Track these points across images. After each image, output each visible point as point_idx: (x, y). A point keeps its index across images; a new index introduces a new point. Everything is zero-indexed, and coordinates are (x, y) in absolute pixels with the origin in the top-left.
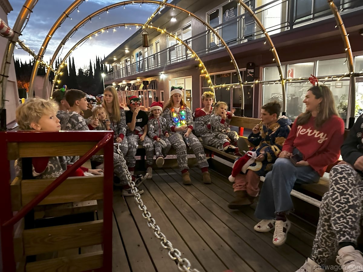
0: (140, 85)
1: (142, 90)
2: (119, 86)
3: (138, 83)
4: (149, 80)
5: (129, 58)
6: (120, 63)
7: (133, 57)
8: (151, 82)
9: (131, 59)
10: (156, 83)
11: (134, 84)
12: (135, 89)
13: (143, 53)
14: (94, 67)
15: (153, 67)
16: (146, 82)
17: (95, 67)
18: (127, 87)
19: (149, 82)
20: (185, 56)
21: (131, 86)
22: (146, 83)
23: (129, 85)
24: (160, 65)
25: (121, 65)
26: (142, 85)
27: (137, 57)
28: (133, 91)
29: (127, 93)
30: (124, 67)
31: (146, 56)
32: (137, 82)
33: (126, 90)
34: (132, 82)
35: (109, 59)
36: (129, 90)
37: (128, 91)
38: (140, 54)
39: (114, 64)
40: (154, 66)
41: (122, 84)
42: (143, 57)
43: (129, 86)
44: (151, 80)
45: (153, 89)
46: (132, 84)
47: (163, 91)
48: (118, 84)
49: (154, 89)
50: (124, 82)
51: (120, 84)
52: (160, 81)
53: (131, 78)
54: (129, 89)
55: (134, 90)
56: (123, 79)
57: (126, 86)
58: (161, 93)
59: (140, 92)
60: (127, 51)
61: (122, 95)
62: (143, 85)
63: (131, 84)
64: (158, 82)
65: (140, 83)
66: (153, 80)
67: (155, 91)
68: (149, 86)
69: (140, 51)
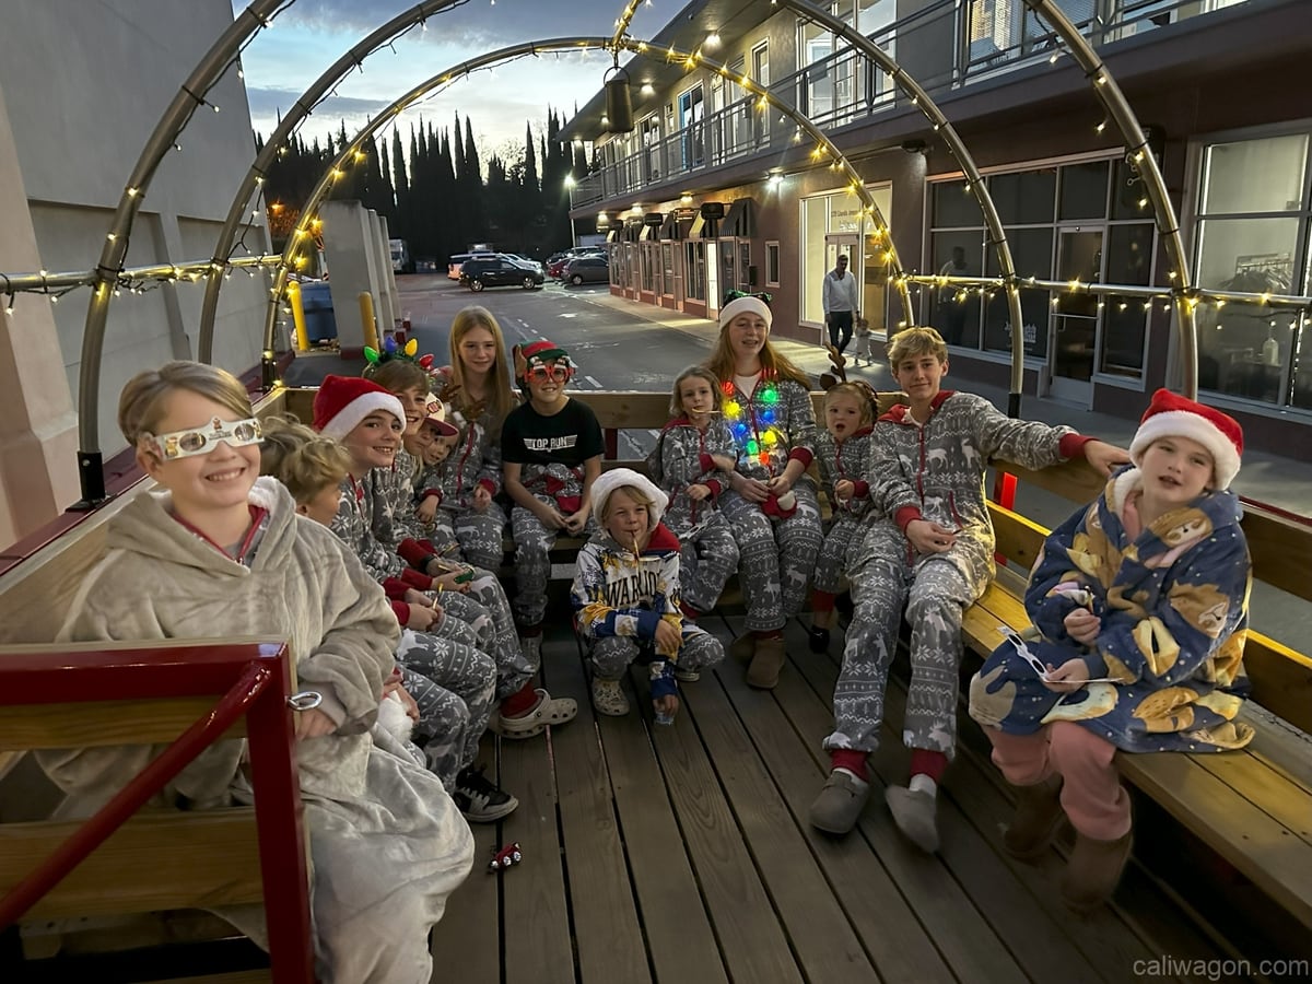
0: (693, 220)
1: (701, 240)
2: (619, 225)
3: (685, 212)
4: (725, 198)
5: (656, 115)
6: (623, 136)
7: (671, 110)
8: (734, 205)
9: (662, 118)
10: (751, 209)
11: (671, 215)
12: (674, 236)
13: (707, 94)
14: (540, 150)
15: (741, 148)
16: (713, 208)
17: (544, 148)
18: (646, 229)
19: (727, 208)
20: (864, 105)
21: (661, 223)
22: (712, 213)
23: (653, 220)
24: (767, 139)
25: (628, 145)
26: (700, 222)
27: (685, 110)
28: (669, 241)
29: (646, 249)
30: (637, 150)
31: (719, 106)
32: (681, 210)
33: (644, 239)
34: (665, 209)
35: (586, 123)
36: (655, 238)
37: (649, 242)
38: (697, 96)
39: (603, 142)
40: (745, 146)
41: (629, 218)
42: (707, 109)
43: (654, 226)
44: (731, 199)
45: (737, 234)
46: (665, 217)
47: (776, 243)
48: (616, 215)
49: (745, 233)
50: (637, 211)
51: (624, 216)
52: (765, 203)
53: (661, 195)
54: (652, 236)
55: (670, 238)
56: (634, 198)
57: (642, 226)
58: (767, 251)
59: (691, 244)
60: (648, 90)
61: (629, 257)
62: (704, 221)
63: (660, 215)
64: (759, 207)
65: (692, 210)
66: (739, 197)
67: (748, 241)
68: (723, 226)
69: (697, 84)
